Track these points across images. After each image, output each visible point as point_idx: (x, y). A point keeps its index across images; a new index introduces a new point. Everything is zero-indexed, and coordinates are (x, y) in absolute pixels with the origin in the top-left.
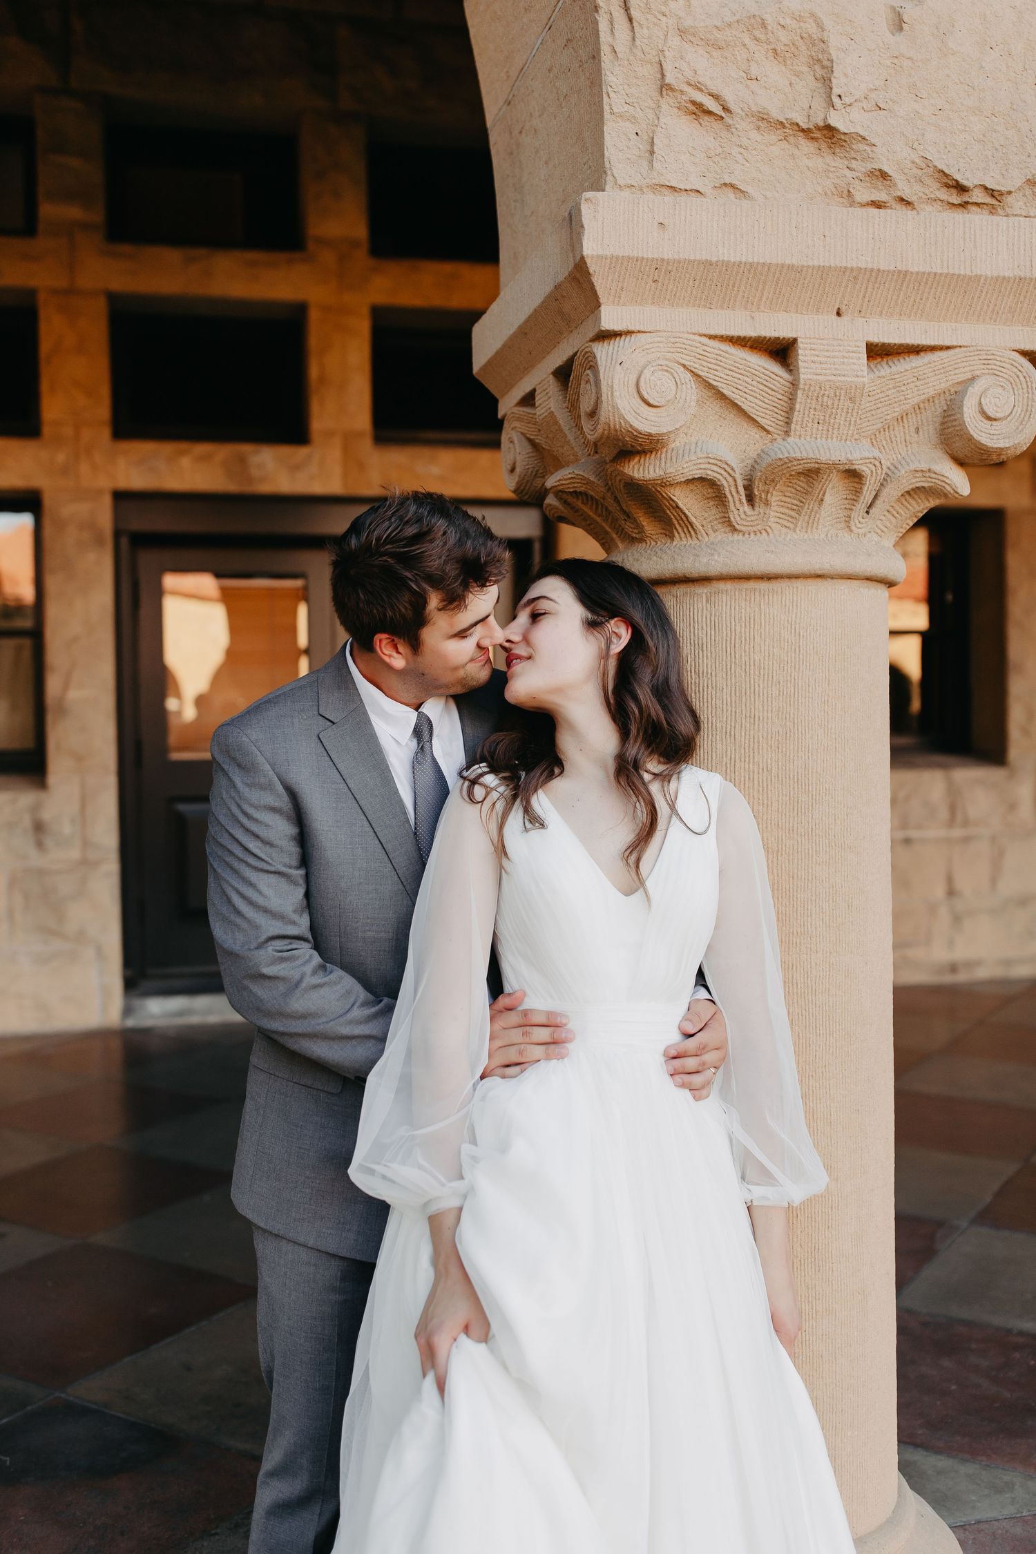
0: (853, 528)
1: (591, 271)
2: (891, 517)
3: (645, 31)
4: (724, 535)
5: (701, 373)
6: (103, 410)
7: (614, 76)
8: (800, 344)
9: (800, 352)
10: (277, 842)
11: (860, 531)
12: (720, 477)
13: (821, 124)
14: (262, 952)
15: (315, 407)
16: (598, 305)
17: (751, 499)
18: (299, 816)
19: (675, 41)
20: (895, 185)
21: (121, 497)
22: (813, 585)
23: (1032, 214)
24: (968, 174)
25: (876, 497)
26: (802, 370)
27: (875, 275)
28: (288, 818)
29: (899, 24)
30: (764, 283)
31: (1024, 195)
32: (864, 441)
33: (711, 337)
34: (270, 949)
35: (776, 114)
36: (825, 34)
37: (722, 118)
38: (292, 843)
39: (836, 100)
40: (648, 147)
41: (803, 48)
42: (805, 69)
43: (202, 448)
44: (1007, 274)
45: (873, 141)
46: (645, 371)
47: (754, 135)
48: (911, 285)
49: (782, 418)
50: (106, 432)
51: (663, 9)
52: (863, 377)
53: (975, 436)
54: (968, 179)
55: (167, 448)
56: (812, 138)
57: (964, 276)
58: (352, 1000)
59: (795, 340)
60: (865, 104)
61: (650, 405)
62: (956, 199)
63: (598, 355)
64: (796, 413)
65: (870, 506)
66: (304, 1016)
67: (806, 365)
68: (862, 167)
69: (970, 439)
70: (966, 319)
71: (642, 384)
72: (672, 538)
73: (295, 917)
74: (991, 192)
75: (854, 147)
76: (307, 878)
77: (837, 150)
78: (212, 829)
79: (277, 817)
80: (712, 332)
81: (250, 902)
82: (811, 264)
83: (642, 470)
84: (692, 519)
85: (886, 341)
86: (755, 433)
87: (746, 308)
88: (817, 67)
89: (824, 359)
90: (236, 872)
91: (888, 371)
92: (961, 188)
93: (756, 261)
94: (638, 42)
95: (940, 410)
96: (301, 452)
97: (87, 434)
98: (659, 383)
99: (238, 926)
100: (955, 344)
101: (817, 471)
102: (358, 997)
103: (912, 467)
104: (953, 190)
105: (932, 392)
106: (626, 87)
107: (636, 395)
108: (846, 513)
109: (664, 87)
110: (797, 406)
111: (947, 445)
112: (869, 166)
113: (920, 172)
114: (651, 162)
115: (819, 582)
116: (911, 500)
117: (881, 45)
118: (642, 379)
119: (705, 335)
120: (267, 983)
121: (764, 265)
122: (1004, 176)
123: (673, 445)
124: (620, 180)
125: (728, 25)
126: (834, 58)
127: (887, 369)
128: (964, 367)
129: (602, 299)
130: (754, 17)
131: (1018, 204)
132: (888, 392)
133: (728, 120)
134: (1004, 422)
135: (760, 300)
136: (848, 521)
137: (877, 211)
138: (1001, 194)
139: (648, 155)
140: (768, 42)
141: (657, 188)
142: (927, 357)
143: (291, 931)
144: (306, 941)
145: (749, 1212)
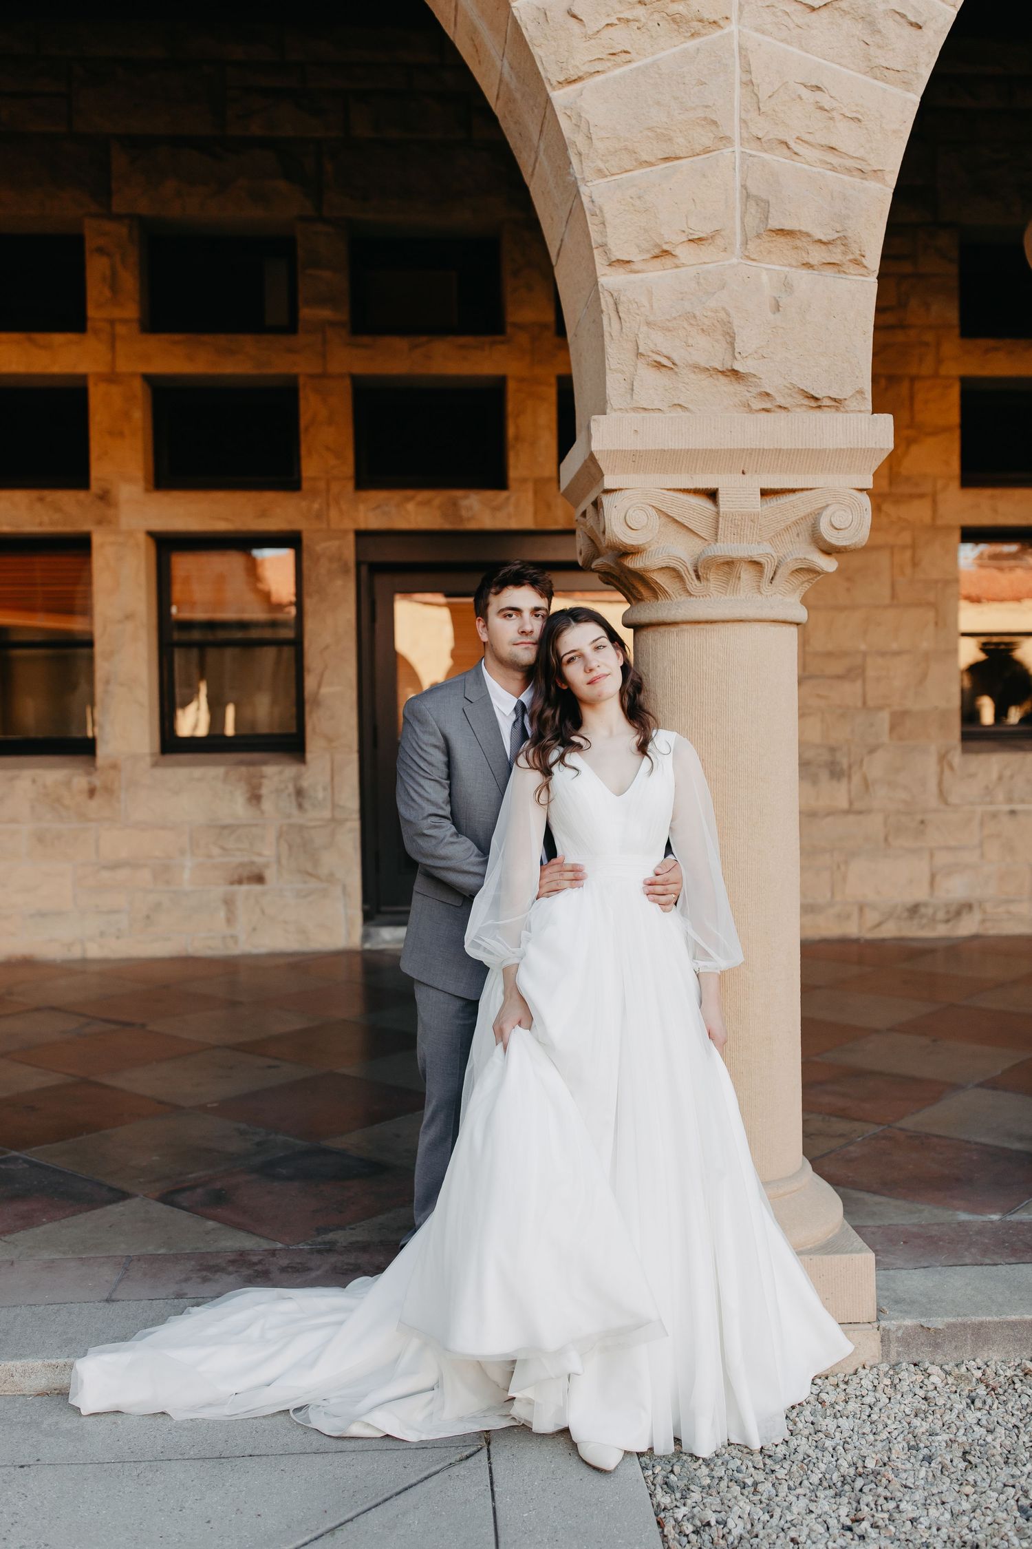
0: (763, 592)
1: (597, 458)
2: (789, 584)
3: (628, 325)
4: (686, 597)
5: (663, 510)
6: (349, 469)
7: (611, 350)
8: (720, 491)
9: (720, 496)
10: (435, 763)
11: (768, 594)
12: (677, 566)
13: (730, 368)
14: (424, 821)
15: (512, 459)
16: (603, 475)
17: (698, 577)
19: (644, 328)
20: (775, 399)
21: (360, 535)
22: (737, 626)
23: (862, 409)
24: (819, 391)
25: (775, 573)
26: (721, 506)
27: (762, 452)
28: (442, 751)
29: (777, 307)
30: (697, 460)
31: (857, 399)
32: (765, 543)
33: (668, 490)
34: (429, 820)
35: (703, 364)
36: (731, 319)
37: (672, 369)
38: (444, 765)
39: (737, 355)
40: (631, 387)
41: (719, 326)
42: (721, 337)
43: (424, 495)
44: (842, 447)
45: (760, 377)
46: (629, 511)
47: (692, 376)
48: (784, 456)
49: (712, 532)
50: (350, 485)
51: (637, 311)
52: (757, 508)
53: (828, 539)
54: (818, 394)
55: (396, 496)
56: (726, 376)
57: (816, 449)
58: (470, 853)
59: (717, 489)
60: (756, 356)
61: (633, 529)
62: (813, 404)
63: (604, 502)
64: (720, 530)
65: (772, 578)
66: (443, 858)
67: (724, 503)
68: (754, 390)
69: (825, 541)
70: (821, 472)
71: (627, 518)
72: (657, 599)
73: (443, 806)
74: (835, 400)
75: (750, 380)
76: (450, 786)
77: (741, 382)
78: (401, 755)
79: (437, 751)
80: (668, 487)
81: (419, 794)
82: (723, 447)
83: (633, 563)
84: (667, 589)
85: (772, 487)
86: (699, 542)
87: (688, 473)
88: (727, 337)
89: (734, 499)
90: (413, 778)
91: (775, 503)
92: (817, 399)
93: (690, 447)
94: (624, 330)
95: (810, 524)
96: (503, 495)
97: (335, 488)
98: (637, 517)
99: (412, 807)
100: (815, 487)
101: (732, 562)
103: (794, 557)
104: (811, 399)
105: (802, 514)
106: (618, 354)
107: (624, 523)
108: (756, 584)
109: (639, 354)
110: (720, 526)
111: (817, 543)
112: (760, 390)
113: (790, 391)
114: (632, 395)
115: (742, 624)
116: (800, 575)
117: (765, 322)
118: (627, 515)
119: (664, 489)
121: (695, 450)
122: (841, 390)
123: (650, 549)
124: (615, 407)
125: (675, 318)
126: (736, 331)
127: (775, 502)
128: (821, 499)
129: (604, 473)
130: (689, 313)
131: (852, 404)
132: (776, 516)
133: (676, 370)
134: (847, 530)
135: (695, 468)
136: (759, 588)
137: (765, 414)
138: (840, 400)
139: (630, 391)
140: (698, 325)
141: (636, 409)
142: (798, 495)
143: (441, 812)
144: (448, 819)
145: (698, 976)
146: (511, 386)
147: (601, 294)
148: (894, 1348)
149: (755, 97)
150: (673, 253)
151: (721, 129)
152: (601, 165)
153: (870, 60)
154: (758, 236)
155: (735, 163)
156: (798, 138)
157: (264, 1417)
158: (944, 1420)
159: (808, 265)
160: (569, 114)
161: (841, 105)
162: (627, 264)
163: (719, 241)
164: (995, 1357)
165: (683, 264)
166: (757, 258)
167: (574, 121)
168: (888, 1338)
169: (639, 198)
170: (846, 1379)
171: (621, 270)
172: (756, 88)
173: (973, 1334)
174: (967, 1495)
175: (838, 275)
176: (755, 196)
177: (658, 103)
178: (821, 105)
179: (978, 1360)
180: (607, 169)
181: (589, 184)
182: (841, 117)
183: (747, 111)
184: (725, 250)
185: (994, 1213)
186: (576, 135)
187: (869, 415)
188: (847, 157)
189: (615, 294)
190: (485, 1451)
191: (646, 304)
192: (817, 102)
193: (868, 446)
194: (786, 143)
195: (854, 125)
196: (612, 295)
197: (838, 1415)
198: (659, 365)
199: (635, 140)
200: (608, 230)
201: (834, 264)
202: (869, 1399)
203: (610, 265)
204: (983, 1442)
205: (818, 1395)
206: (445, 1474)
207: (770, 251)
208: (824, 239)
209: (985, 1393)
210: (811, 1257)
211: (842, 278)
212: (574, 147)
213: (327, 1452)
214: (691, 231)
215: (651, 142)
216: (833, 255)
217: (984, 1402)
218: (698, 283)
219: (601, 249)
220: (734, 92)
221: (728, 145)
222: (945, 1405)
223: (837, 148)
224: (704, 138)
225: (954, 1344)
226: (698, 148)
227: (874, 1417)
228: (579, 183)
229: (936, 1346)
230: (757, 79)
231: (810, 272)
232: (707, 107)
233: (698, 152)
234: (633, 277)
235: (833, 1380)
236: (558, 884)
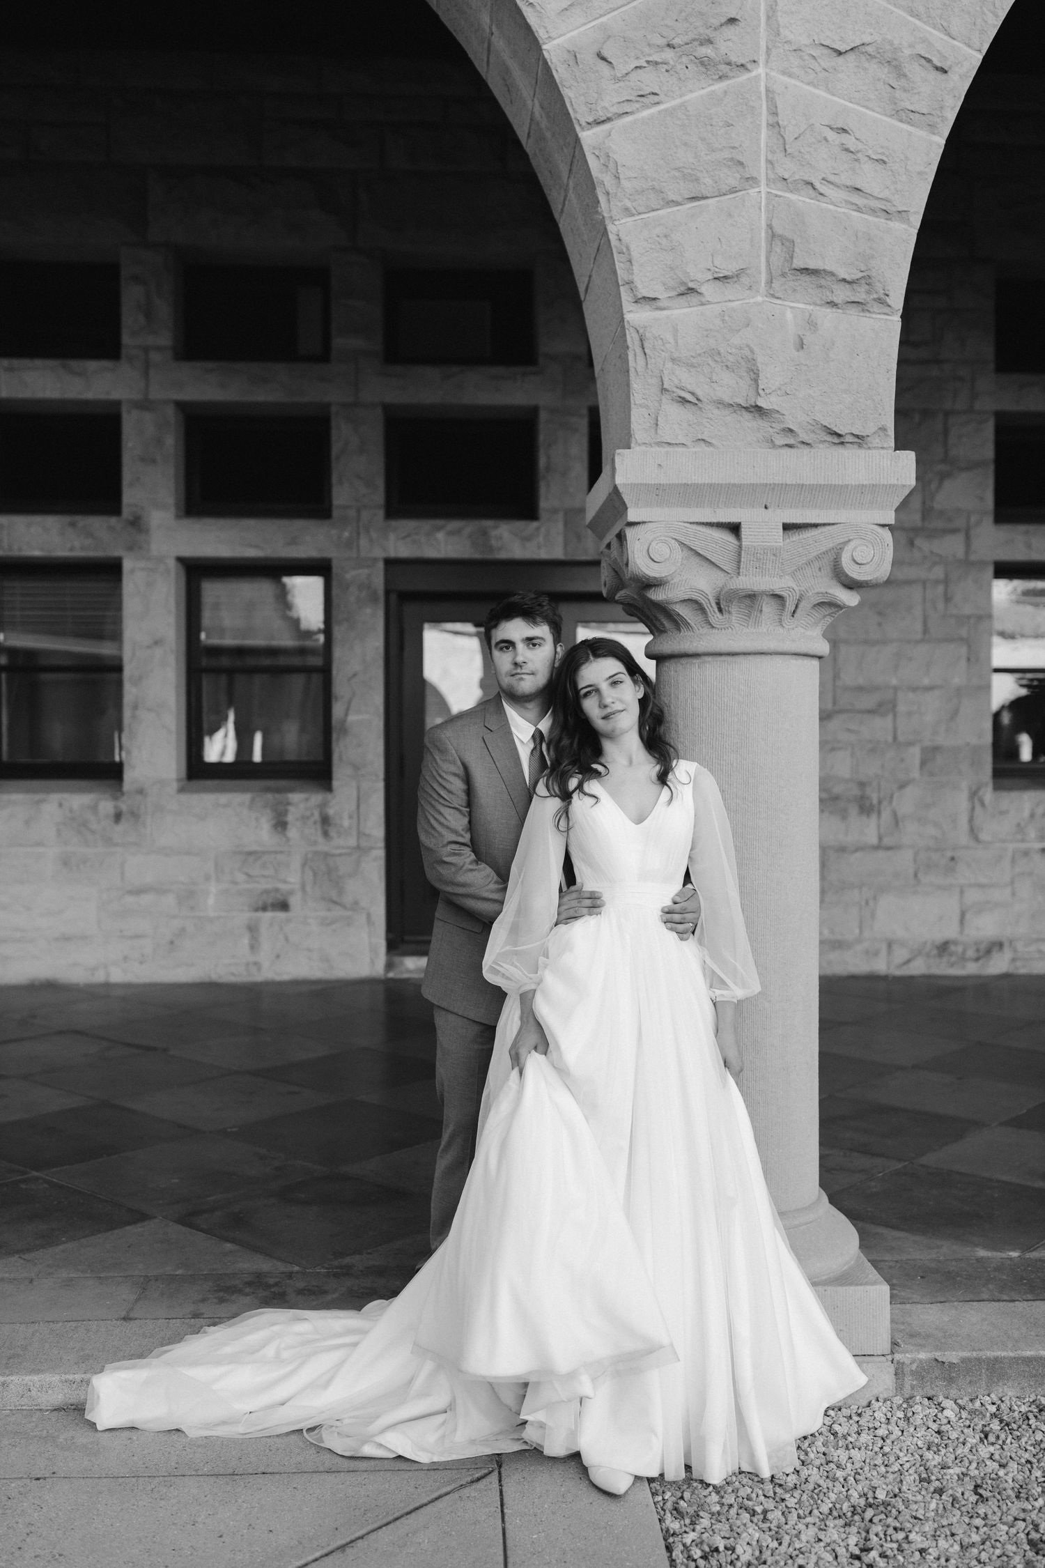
0: (784, 625)
1: (621, 491)
2: (811, 618)
3: (653, 360)
4: (707, 629)
5: (685, 542)
6: (379, 497)
7: (636, 385)
8: (743, 526)
9: (743, 530)
10: (456, 792)
11: (790, 627)
12: (699, 599)
13: (754, 404)
14: (444, 849)
15: (543, 490)
16: (627, 508)
17: (720, 610)
18: (467, 779)
19: (669, 365)
20: (798, 435)
21: (389, 563)
22: (758, 659)
23: (885, 446)
24: (841, 428)
25: (797, 607)
26: (743, 540)
27: (784, 487)
28: (463, 780)
29: (801, 345)
30: (720, 494)
31: (879, 436)
32: (786, 577)
33: (691, 523)
34: (449, 847)
35: (727, 400)
36: (755, 356)
37: (696, 404)
38: (463, 794)
39: (761, 392)
40: (655, 422)
41: (743, 363)
42: (745, 374)
43: (454, 524)
44: (864, 483)
45: (784, 413)
46: (652, 543)
47: (716, 411)
48: (807, 492)
49: (734, 565)
50: (381, 513)
51: (662, 348)
52: (780, 542)
53: (849, 574)
55: (426, 525)
56: (750, 411)
57: (839, 485)
58: (489, 880)
59: (740, 523)
60: (779, 393)
61: (655, 562)
62: (836, 440)
63: (627, 535)
64: (742, 563)
65: (794, 612)
66: (463, 885)
67: (746, 537)
68: (778, 427)
69: (847, 576)
70: (843, 508)
71: (650, 550)
72: (680, 631)
73: (463, 833)
74: (857, 436)
75: (773, 416)
76: (470, 813)
77: (764, 417)
78: (422, 783)
79: (456, 779)
80: (691, 521)
81: (440, 823)
82: (745, 482)
83: (656, 595)
84: (689, 621)
85: (795, 522)
86: (721, 574)
87: (711, 507)
88: (751, 373)
89: (756, 533)
90: (433, 807)
91: (798, 538)
92: (839, 436)
93: (713, 482)
94: (649, 366)
95: (832, 558)
96: (535, 524)
97: (365, 515)
98: (660, 549)
99: (433, 835)
100: (837, 522)
101: (754, 595)
102: (493, 878)
103: (816, 591)
104: (834, 436)
105: (824, 549)
106: (643, 390)
107: (647, 556)
108: (778, 617)
109: (664, 390)
110: (742, 560)
111: (839, 578)
112: (783, 426)
113: (813, 428)
114: (656, 430)
115: (763, 657)
116: (821, 608)
117: (789, 359)
118: (651, 548)
119: (688, 522)
120: (445, 866)
121: (718, 484)
122: (864, 427)
123: (673, 582)
124: (639, 441)
125: (700, 355)
126: (760, 369)
127: (796, 537)
128: (843, 535)
129: (628, 506)
130: (713, 349)
131: (875, 441)
132: (799, 550)
133: (700, 405)
134: (868, 566)
135: (719, 502)
136: (780, 621)
137: (788, 450)
138: (863, 437)
139: (655, 425)
140: (722, 362)
141: (659, 444)
142: (820, 530)
143: (461, 840)
144: (468, 846)
145: (714, 1004)
146: (543, 416)
147: (627, 330)
148: (909, 1381)
149: (781, 140)
150: (699, 291)
151: (747, 169)
152: (629, 204)
153: (895, 104)
154: (783, 275)
155: (761, 203)
156: (823, 179)
157: (277, 1436)
158: (957, 1454)
159: (832, 304)
160: (597, 154)
161: (866, 147)
162: (654, 302)
163: (745, 280)
164: (1010, 1392)
165: (708, 301)
166: (782, 297)
167: (602, 161)
168: (902, 1371)
169: (666, 236)
170: (859, 1411)
171: (648, 307)
172: (782, 130)
173: (988, 1370)
174: (977, 1528)
175: (861, 314)
176: (780, 236)
177: (685, 144)
178: (847, 146)
179: (993, 1396)
180: (635, 208)
181: (616, 223)
182: (866, 159)
183: (773, 152)
184: (750, 288)
185: (1014, 1250)
186: (604, 175)
187: (891, 451)
188: (871, 198)
189: (641, 331)
190: (496, 1473)
191: (672, 341)
192: (843, 144)
193: (889, 483)
194: (812, 184)
195: (879, 167)
196: (638, 331)
197: (850, 1446)
198: (684, 401)
199: (662, 180)
200: (634, 268)
201: (858, 302)
202: (882, 1432)
203: (636, 302)
204: (995, 1476)
205: (831, 1426)
206: (456, 1495)
207: (795, 290)
208: (848, 278)
209: (999, 1428)
210: (826, 1288)
211: (866, 317)
212: (602, 186)
213: (339, 1472)
214: (717, 270)
215: (678, 183)
216: (857, 294)
217: (998, 1437)
218: (723, 320)
219: (627, 286)
220: (761, 133)
221: (754, 185)
222: (958, 1439)
223: (862, 189)
224: (731, 178)
225: (968, 1378)
226: (725, 188)
227: (887, 1449)
228: (607, 222)
229: (951, 1380)
230: (783, 121)
231: (834, 310)
232: (734, 148)
233: (724, 192)
234: (658, 314)
235: (845, 1412)
236: (576, 912)
